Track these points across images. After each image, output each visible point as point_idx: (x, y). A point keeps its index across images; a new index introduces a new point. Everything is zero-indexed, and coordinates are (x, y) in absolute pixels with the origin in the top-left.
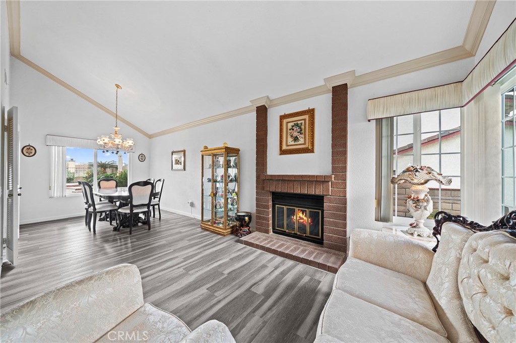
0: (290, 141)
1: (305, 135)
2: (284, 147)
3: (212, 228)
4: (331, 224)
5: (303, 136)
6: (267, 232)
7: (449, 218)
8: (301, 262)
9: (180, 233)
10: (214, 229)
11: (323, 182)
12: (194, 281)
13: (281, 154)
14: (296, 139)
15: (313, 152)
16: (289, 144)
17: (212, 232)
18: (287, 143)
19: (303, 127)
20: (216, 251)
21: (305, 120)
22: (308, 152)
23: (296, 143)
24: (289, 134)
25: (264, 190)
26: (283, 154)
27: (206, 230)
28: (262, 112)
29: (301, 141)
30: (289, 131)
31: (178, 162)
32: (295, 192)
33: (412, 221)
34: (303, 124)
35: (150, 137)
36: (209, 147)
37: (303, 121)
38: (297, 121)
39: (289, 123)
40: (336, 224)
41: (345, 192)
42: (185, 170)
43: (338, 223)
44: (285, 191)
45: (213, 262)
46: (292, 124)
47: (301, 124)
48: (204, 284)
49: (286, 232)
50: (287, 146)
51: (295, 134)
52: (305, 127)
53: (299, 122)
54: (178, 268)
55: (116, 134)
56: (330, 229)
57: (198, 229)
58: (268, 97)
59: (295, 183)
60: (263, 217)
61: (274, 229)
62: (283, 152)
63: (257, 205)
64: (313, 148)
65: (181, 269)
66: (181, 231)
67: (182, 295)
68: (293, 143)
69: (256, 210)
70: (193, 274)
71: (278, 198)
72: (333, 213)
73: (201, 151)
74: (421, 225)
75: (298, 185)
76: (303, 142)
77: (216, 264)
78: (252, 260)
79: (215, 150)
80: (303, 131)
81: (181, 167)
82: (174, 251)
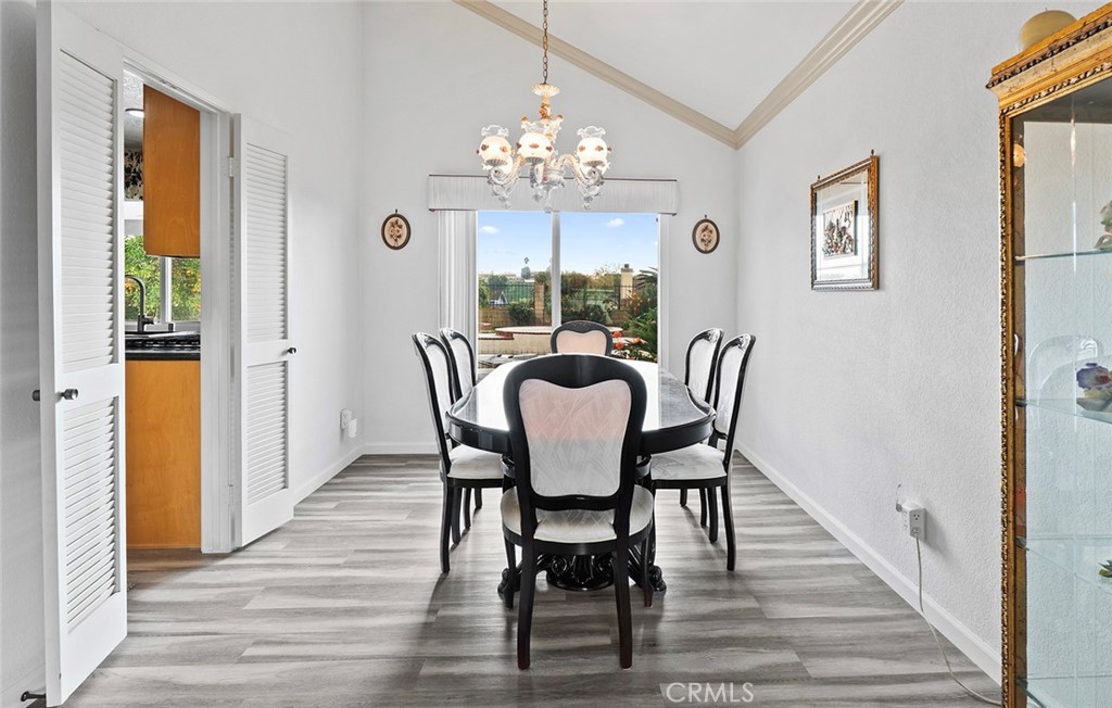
31: (840, 241)
35: (735, 139)
55: (544, 116)
81: (854, 266)
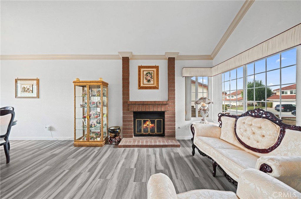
0: (145, 82)
1: (154, 79)
2: (142, 85)
3: (88, 143)
4: (168, 125)
5: (152, 80)
6: (131, 137)
7: (223, 115)
8: (162, 147)
9: (56, 155)
10: (91, 143)
11: (165, 104)
12: (119, 182)
13: (139, 89)
14: (149, 81)
15: (158, 89)
16: (144, 83)
17: (88, 146)
18: (143, 83)
19: (153, 75)
20: (108, 157)
21: (154, 71)
22: (155, 89)
23: (149, 83)
24: (144, 77)
25: (129, 111)
26: (141, 89)
27: (81, 146)
28: (126, 61)
29: (152, 82)
30: (144, 76)
32: (150, 111)
33: (202, 118)
34: (153, 73)
36: (81, 80)
37: (153, 72)
38: (150, 71)
39: (144, 71)
40: (171, 125)
41: (175, 109)
42: (39, 98)
43: (172, 124)
44: (144, 110)
45: (116, 165)
46: (147, 72)
47: (152, 73)
48: (129, 180)
49: (143, 134)
50: (143, 84)
51: (149, 78)
52: (154, 75)
53: (150, 72)
54: (93, 180)
56: (168, 128)
57: (71, 147)
58: (132, 53)
59: (150, 105)
60: (129, 128)
61: (135, 134)
62: (140, 88)
63: (124, 121)
64: (158, 87)
65: (97, 180)
66: (54, 153)
67: (122, 193)
68: (147, 83)
69: (123, 124)
70: (111, 179)
71: (138, 115)
72: (170, 120)
73: (74, 82)
74: (205, 120)
75: (152, 107)
76: (153, 83)
77: (120, 166)
78: (138, 155)
79: (91, 82)
80: (153, 77)
82: (70, 170)
